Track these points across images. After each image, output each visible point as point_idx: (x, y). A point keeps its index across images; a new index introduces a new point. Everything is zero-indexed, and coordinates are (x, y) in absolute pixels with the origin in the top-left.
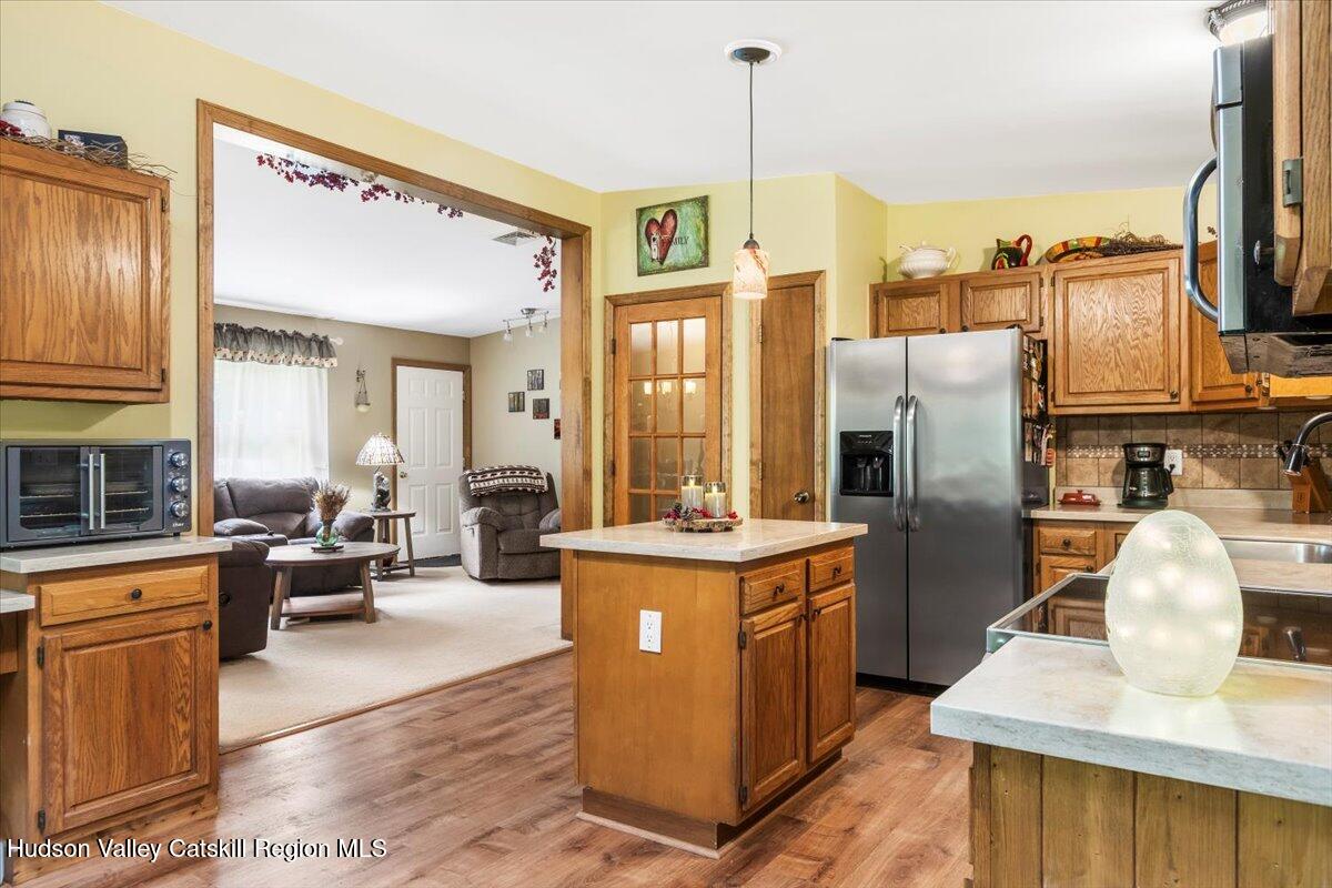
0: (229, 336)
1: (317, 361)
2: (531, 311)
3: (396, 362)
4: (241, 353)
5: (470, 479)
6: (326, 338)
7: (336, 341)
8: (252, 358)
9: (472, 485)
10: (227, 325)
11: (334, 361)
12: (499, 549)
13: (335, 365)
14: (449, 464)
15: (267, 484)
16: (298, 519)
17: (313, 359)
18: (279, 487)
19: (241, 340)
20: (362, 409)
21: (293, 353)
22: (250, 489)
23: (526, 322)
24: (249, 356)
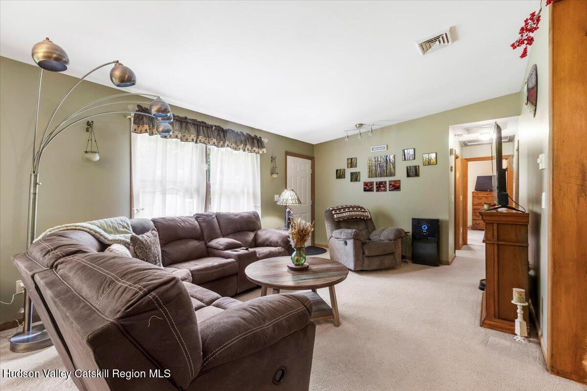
0: (216, 133)
1: (257, 150)
2: (361, 125)
3: (288, 153)
4: (222, 143)
5: (333, 212)
6: (260, 137)
7: (265, 140)
8: (228, 145)
9: (335, 216)
10: (215, 126)
11: (264, 150)
12: (364, 253)
13: (265, 152)
14: (306, 204)
15: (236, 216)
16: (251, 236)
17: (254, 148)
18: (242, 217)
19: (222, 135)
20: (275, 176)
21: (246, 145)
22: (228, 219)
23: (357, 132)
24: (226, 145)
